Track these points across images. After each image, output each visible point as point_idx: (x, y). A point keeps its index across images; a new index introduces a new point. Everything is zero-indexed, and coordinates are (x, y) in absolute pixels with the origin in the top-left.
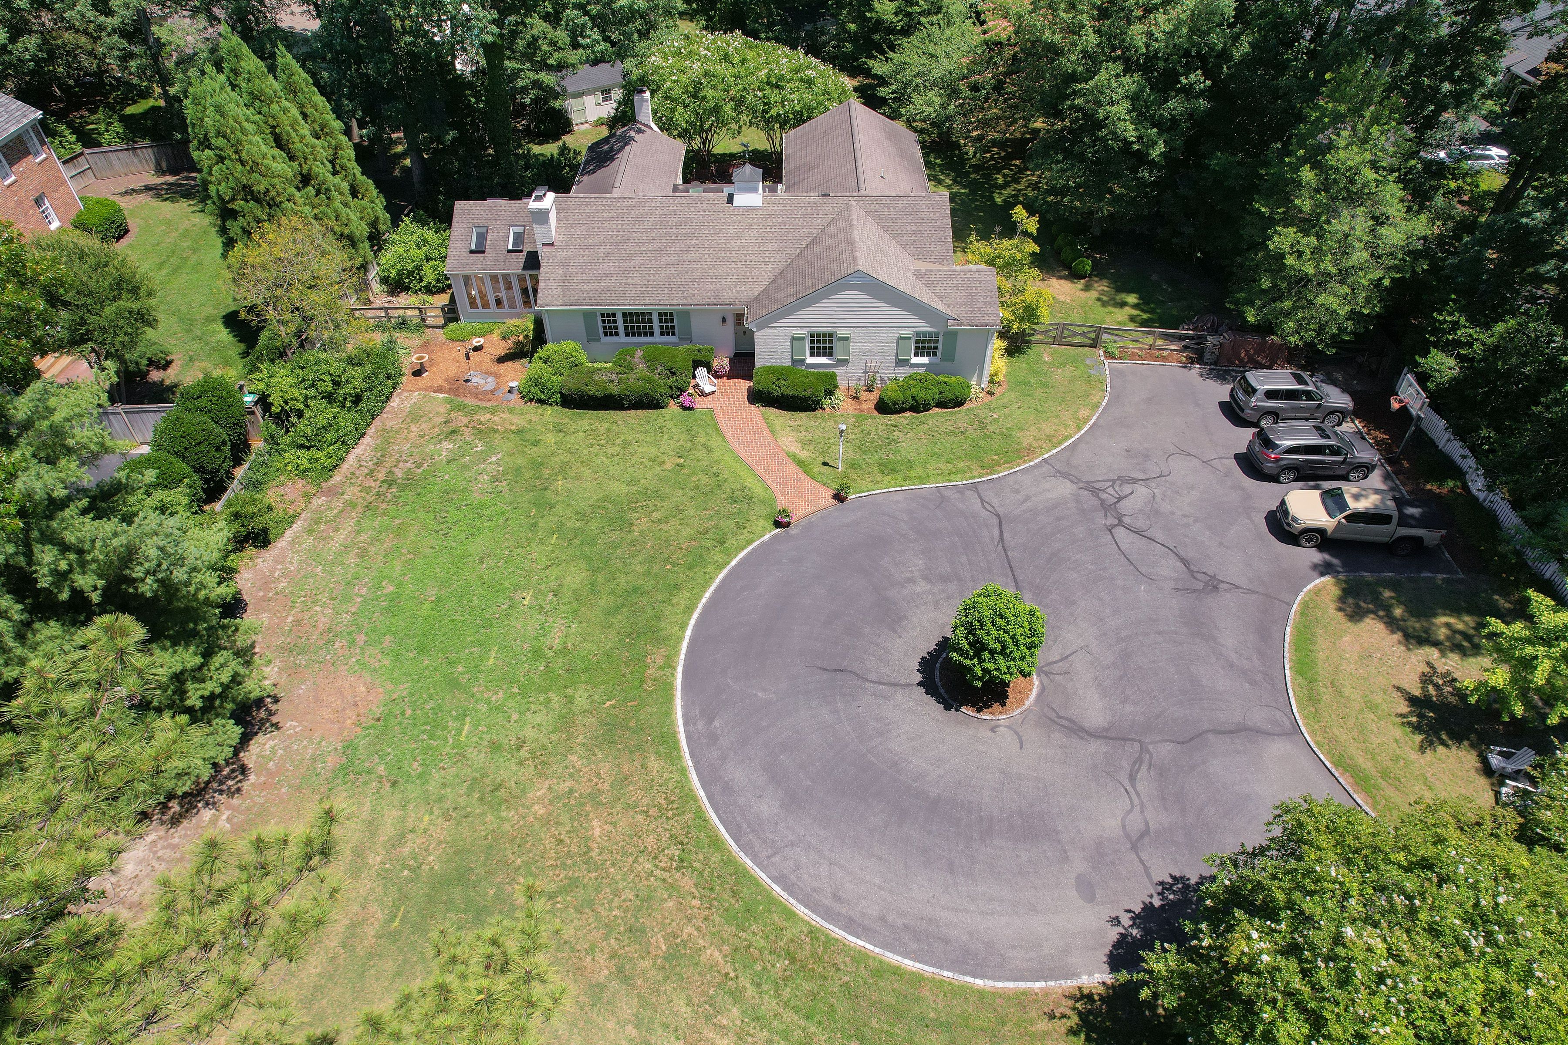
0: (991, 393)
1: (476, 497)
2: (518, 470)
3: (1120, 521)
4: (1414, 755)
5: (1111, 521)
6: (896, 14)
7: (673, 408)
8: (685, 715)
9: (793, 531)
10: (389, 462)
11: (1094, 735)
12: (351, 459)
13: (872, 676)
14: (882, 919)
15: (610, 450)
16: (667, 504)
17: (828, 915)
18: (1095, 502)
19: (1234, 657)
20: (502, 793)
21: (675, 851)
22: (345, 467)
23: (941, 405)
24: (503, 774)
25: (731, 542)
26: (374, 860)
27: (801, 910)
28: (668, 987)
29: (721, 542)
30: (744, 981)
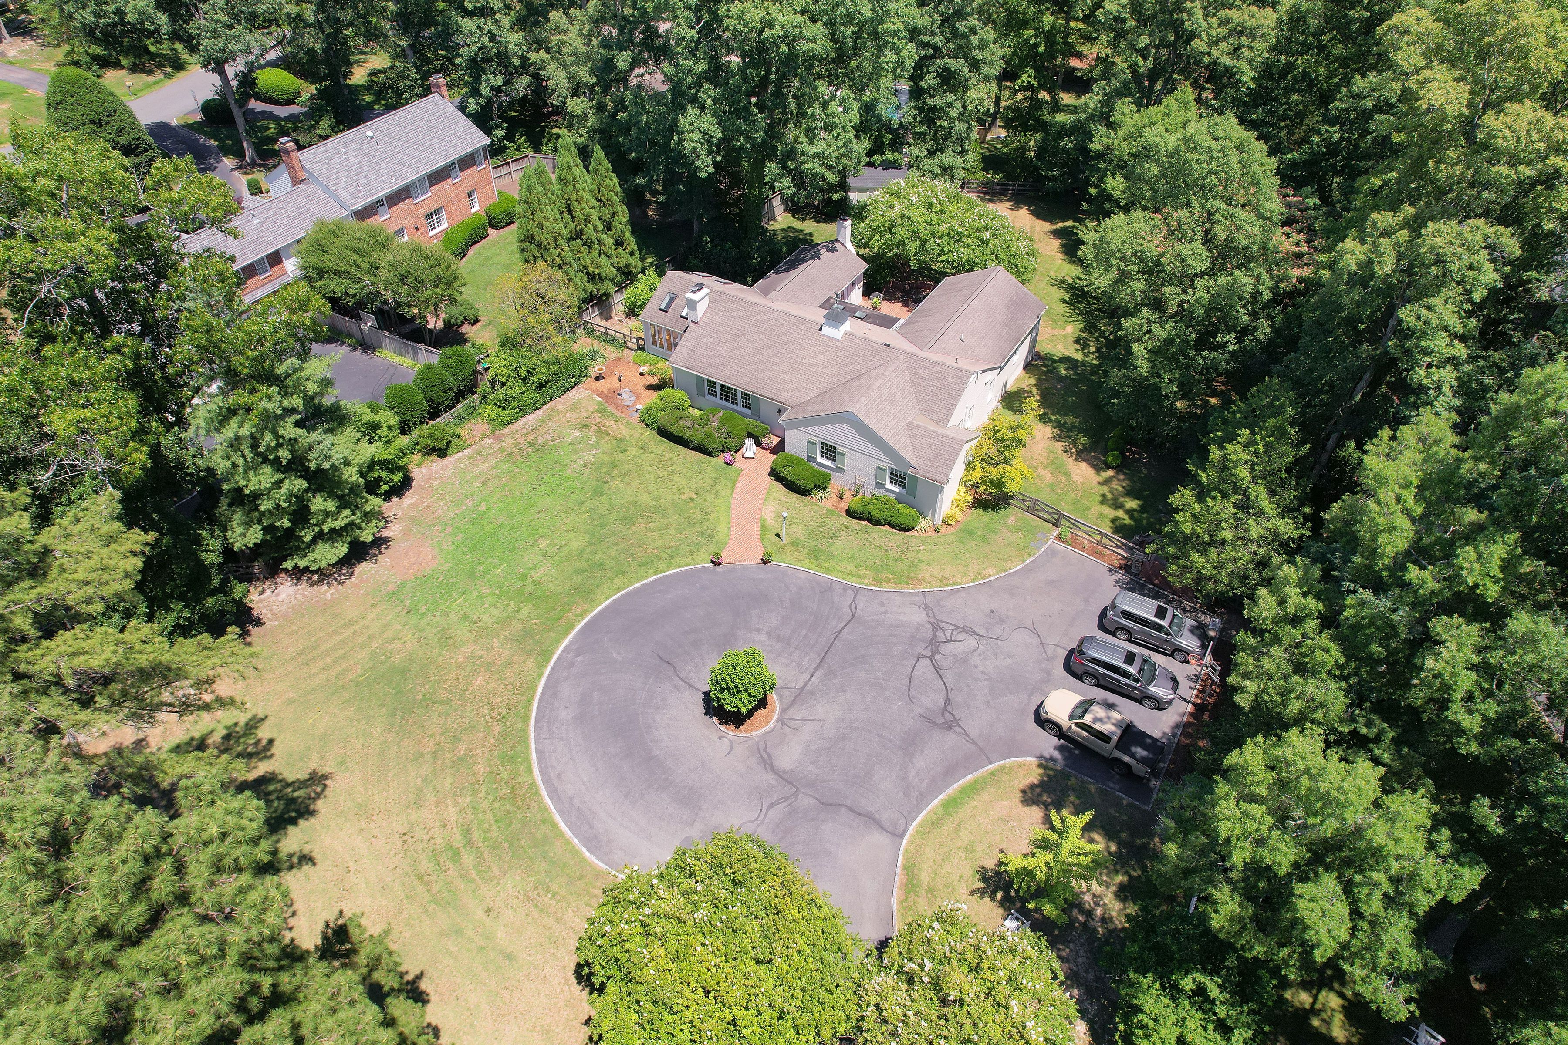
0: (937, 531)
1: (568, 473)
2: (601, 465)
3: (933, 655)
4: (963, 891)
5: (927, 653)
6: (1124, 192)
7: (720, 460)
8: (567, 646)
9: (719, 569)
10: (541, 431)
11: (774, 770)
12: (523, 420)
13: (683, 675)
14: (571, 799)
15: (661, 473)
16: (664, 521)
17: (547, 781)
18: (930, 635)
19: (912, 774)
20: (451, 642)
21: (504, 712)
22: (516, 424)
23: (891, 525)
24: (459, 632)
25: (677, 560)
26: (375, 644)
27: (536, 772)
28: (449, 771)
29: (671, 557)
30: (483, 789)
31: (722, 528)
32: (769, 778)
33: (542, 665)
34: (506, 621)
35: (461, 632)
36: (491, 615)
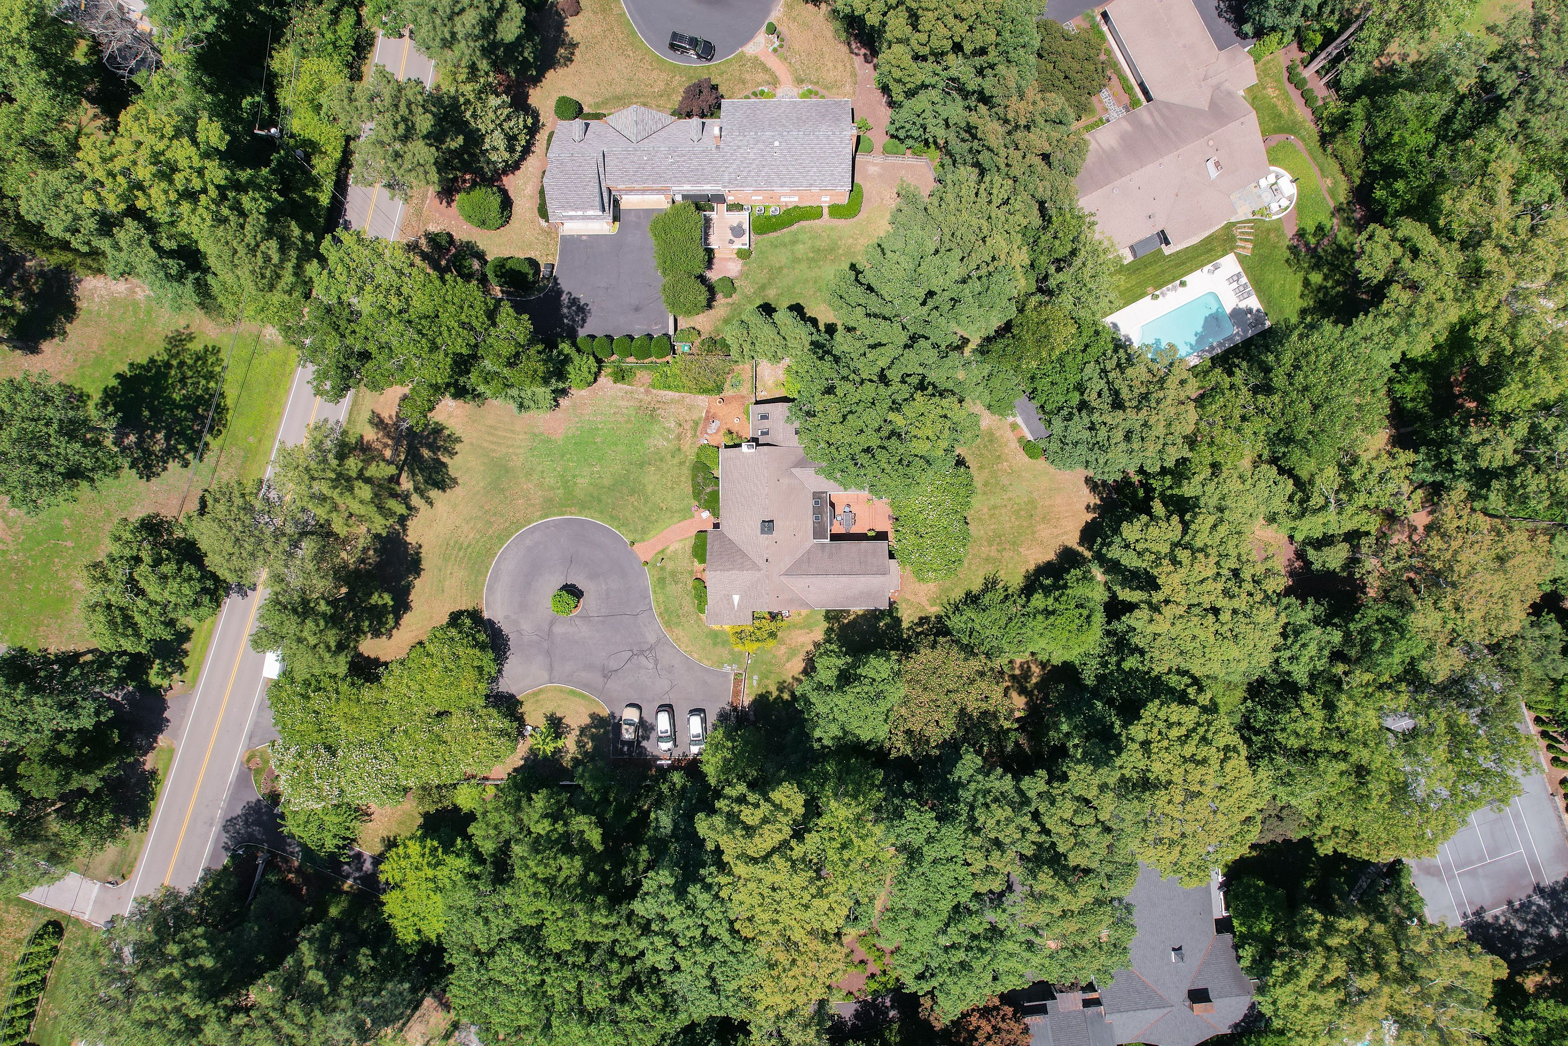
1: (646, 442)
2: (659, 453)
3: (636, 655)
5: (636, 652)
7: (694, 504)
8: (556, 520)
9: (629, 548)
10: (665, 406)
11: (550, 627)
12: (666, 392)
13: (569, 571)
14: (499, 571)
15: (671, 483)
16: (642, 507)
17: (501, 557)
18: (645, 649)
19: (578, 674)
20: (529, 477)
21: (515, 521)
22: (661, 392)
25: (623, 528)
26: (511, 450)
27: (501, 551)
28: (484, 522)
29: (622, 525)
30: (485, 539)
31: (652, 533)
32: (547, 628)
33: (541, 517)
34: (551, 488)
35: (535, 477)
36: (550, 481)
